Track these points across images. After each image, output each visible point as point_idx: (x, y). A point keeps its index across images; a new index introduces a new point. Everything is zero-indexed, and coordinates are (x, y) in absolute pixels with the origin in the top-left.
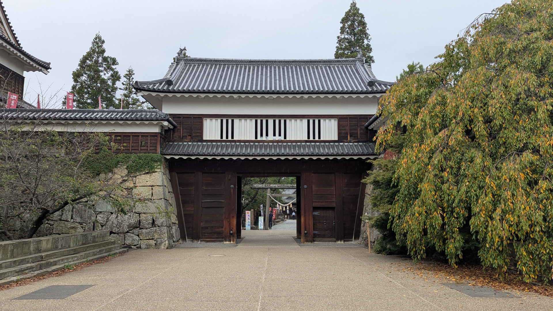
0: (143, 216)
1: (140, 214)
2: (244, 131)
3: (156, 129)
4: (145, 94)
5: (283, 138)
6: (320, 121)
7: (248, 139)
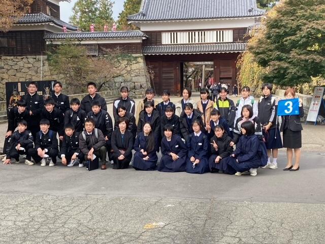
0: (136, 84)
2: (183, 38)
3: (139, 41)
4: (133, 22)
5: (203, 42)
6: (223, 32)
7: (185, 43)
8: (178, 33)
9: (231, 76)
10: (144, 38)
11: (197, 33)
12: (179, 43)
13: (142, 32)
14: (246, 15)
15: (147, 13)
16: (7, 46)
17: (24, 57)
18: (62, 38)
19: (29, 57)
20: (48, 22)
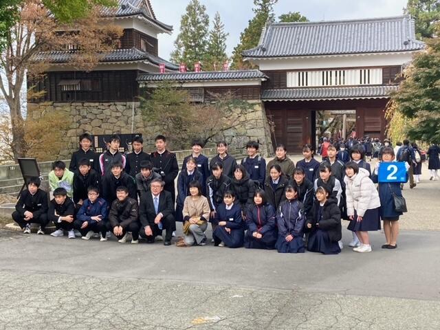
1: (250, 137)
2: (315, 80)
3: (257, 83)
4: (249, 58)
5: (342, 84)
6: (369, 71)
7: (317, 85)
8: (309, 73)
9: (380, 130)
10: (263, 80)
11: (334, 72)
12: (309, 85)
13: (261, 71)
14: (400, 49)
15: (267, 47)
16: (90, 89)
17: (112, 103)
18: (159, 80)
19: (117, 103)
20: (141, 59)
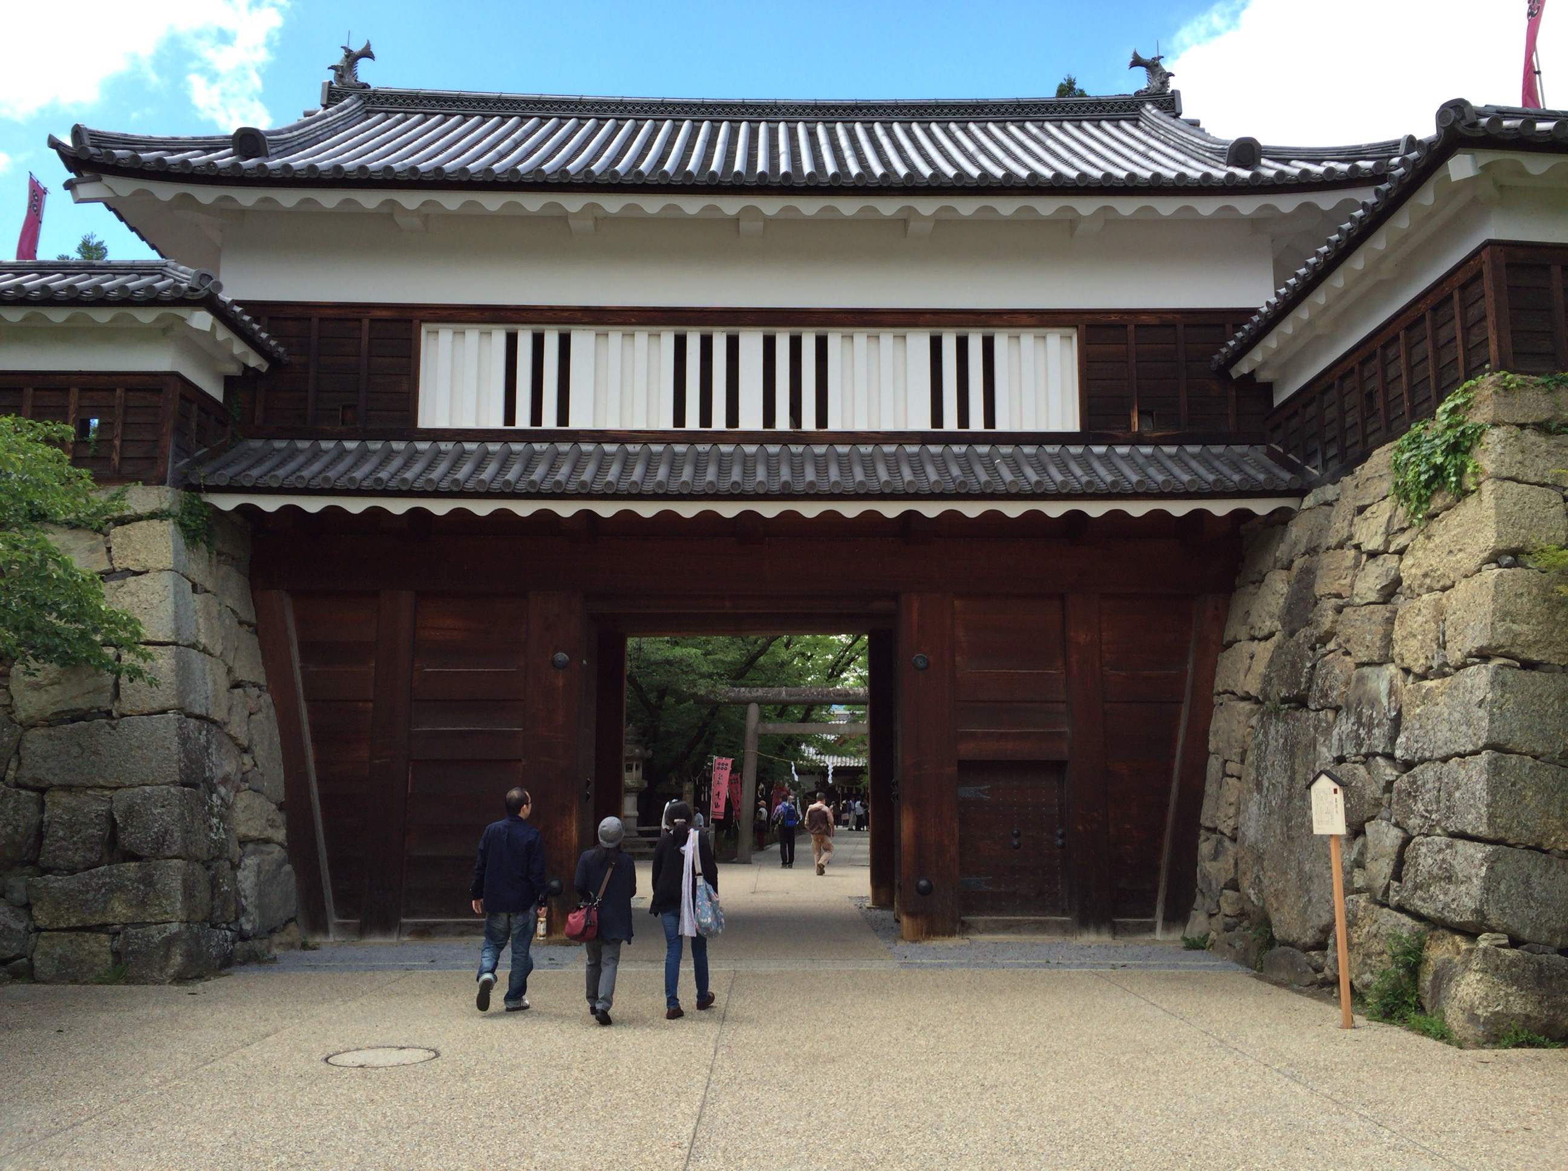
0: (59, 805)
1: (42, 791)
2: (621, 389)
3: (160, 358)
4: (123, 190)
5: (809, 423)
6: (989, 339)
8: (582, 340)
11: (751, 344)
